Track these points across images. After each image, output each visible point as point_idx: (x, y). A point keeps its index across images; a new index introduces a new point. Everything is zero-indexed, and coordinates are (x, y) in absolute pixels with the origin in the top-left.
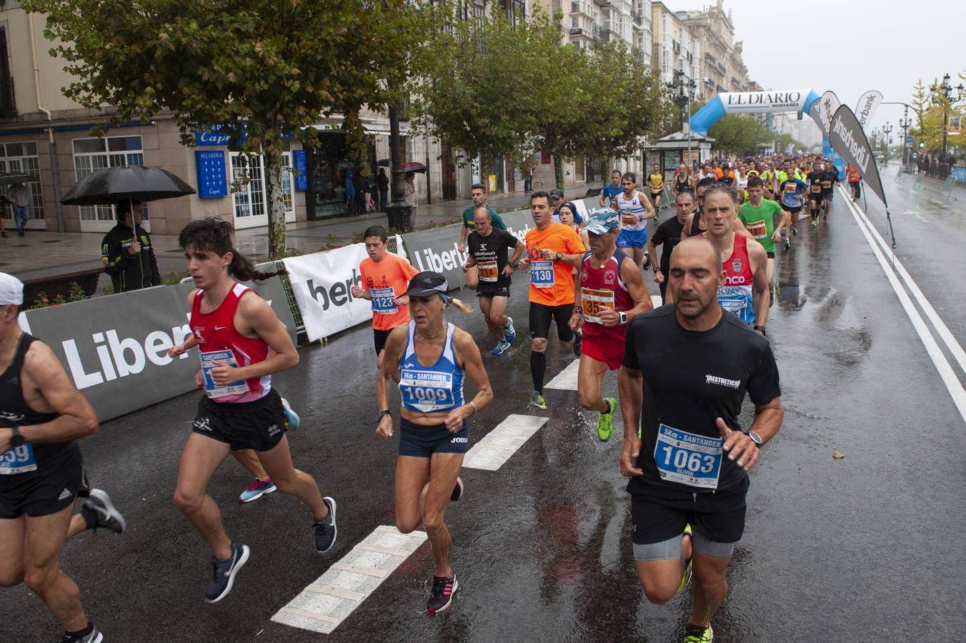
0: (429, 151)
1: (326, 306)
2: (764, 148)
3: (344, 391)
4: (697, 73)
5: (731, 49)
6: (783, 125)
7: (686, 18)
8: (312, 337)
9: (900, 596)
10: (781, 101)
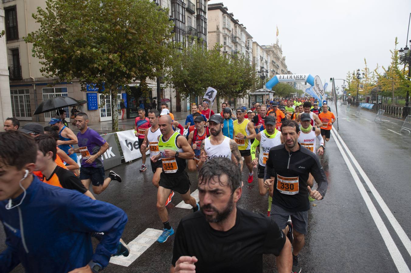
0: (171, 95)
1: (132, 149)
2: (292, 95)
3: (137, 180)
4: (269, 67)
5: (281, 59)
6: (300, 87)
7: (265, 48)
8: (127, 160)
9: (335, 256)
10: (299, 78)
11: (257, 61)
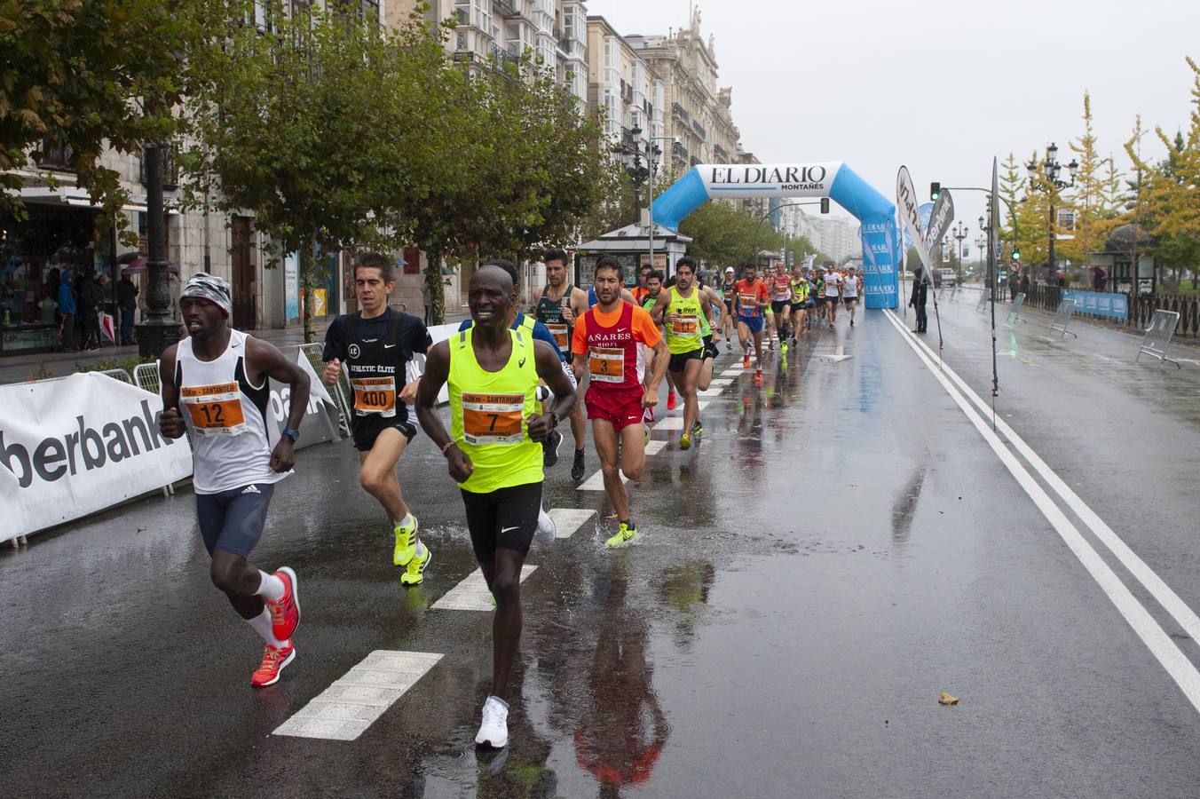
0: (210, 244)
1: (26, 481)
2: (768, 259)
3: (61, 622)
4: (659, 132)
5: (713, 99)
6: (796, 226)
7: (641, 46)
10: (796, 180)
11: (607, 100)
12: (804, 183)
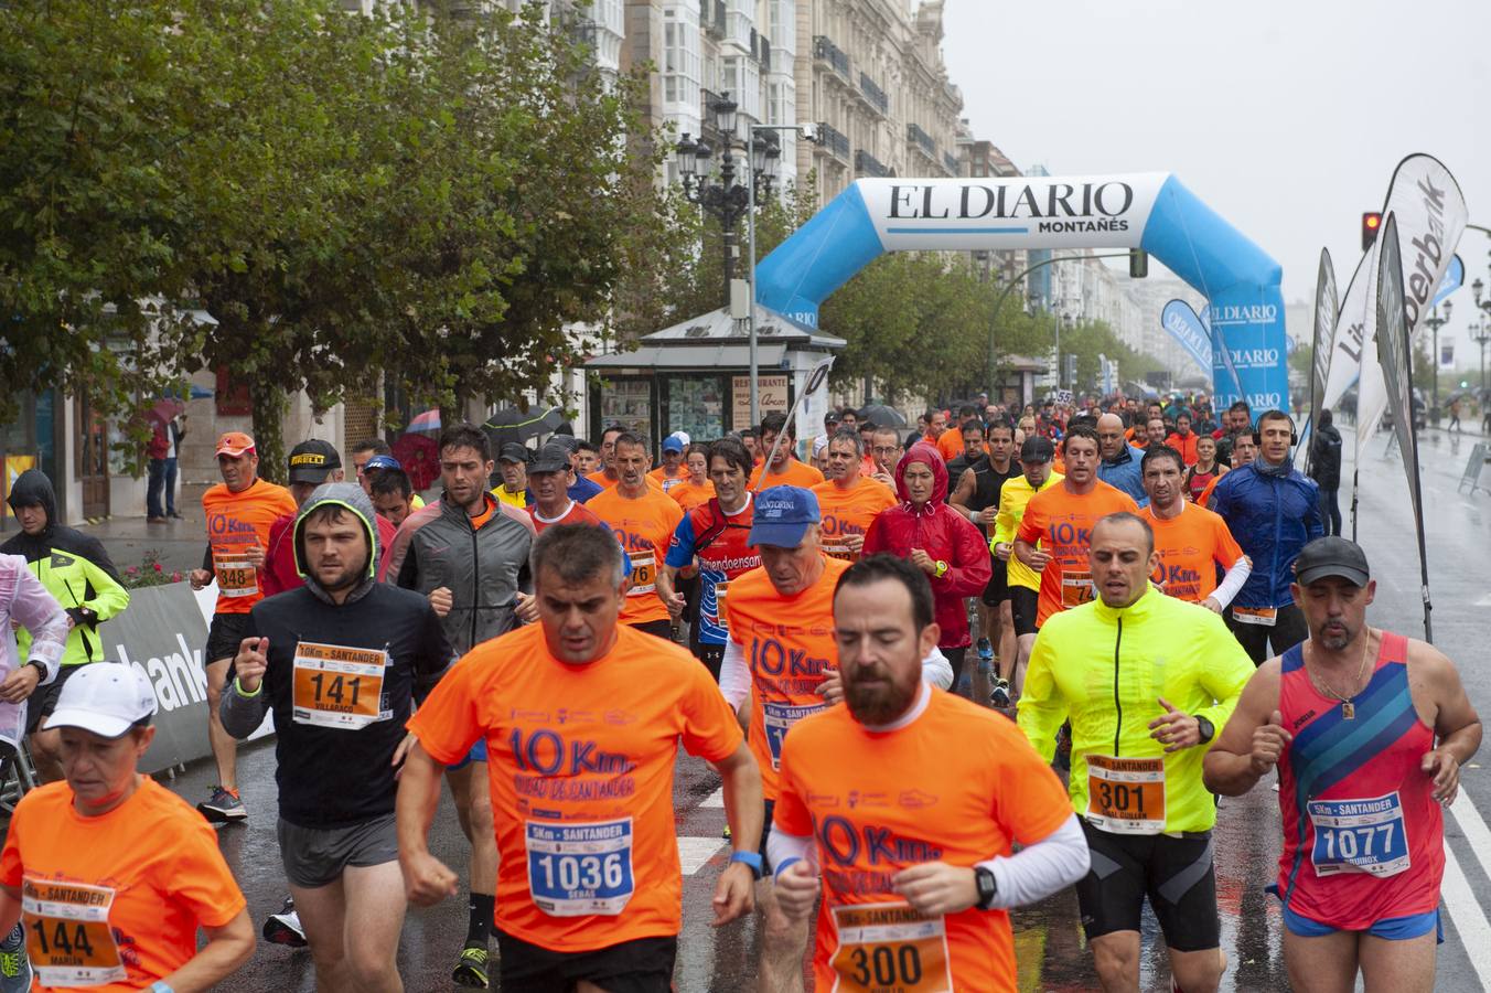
2: (1019, 373)
5: (903, 25)
6: (1087, 294)
10: (1070, 213)
11: (670, 35)
12: (1087, 219)
